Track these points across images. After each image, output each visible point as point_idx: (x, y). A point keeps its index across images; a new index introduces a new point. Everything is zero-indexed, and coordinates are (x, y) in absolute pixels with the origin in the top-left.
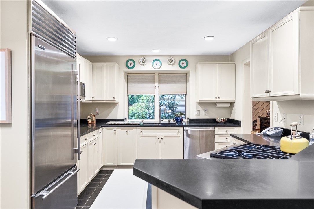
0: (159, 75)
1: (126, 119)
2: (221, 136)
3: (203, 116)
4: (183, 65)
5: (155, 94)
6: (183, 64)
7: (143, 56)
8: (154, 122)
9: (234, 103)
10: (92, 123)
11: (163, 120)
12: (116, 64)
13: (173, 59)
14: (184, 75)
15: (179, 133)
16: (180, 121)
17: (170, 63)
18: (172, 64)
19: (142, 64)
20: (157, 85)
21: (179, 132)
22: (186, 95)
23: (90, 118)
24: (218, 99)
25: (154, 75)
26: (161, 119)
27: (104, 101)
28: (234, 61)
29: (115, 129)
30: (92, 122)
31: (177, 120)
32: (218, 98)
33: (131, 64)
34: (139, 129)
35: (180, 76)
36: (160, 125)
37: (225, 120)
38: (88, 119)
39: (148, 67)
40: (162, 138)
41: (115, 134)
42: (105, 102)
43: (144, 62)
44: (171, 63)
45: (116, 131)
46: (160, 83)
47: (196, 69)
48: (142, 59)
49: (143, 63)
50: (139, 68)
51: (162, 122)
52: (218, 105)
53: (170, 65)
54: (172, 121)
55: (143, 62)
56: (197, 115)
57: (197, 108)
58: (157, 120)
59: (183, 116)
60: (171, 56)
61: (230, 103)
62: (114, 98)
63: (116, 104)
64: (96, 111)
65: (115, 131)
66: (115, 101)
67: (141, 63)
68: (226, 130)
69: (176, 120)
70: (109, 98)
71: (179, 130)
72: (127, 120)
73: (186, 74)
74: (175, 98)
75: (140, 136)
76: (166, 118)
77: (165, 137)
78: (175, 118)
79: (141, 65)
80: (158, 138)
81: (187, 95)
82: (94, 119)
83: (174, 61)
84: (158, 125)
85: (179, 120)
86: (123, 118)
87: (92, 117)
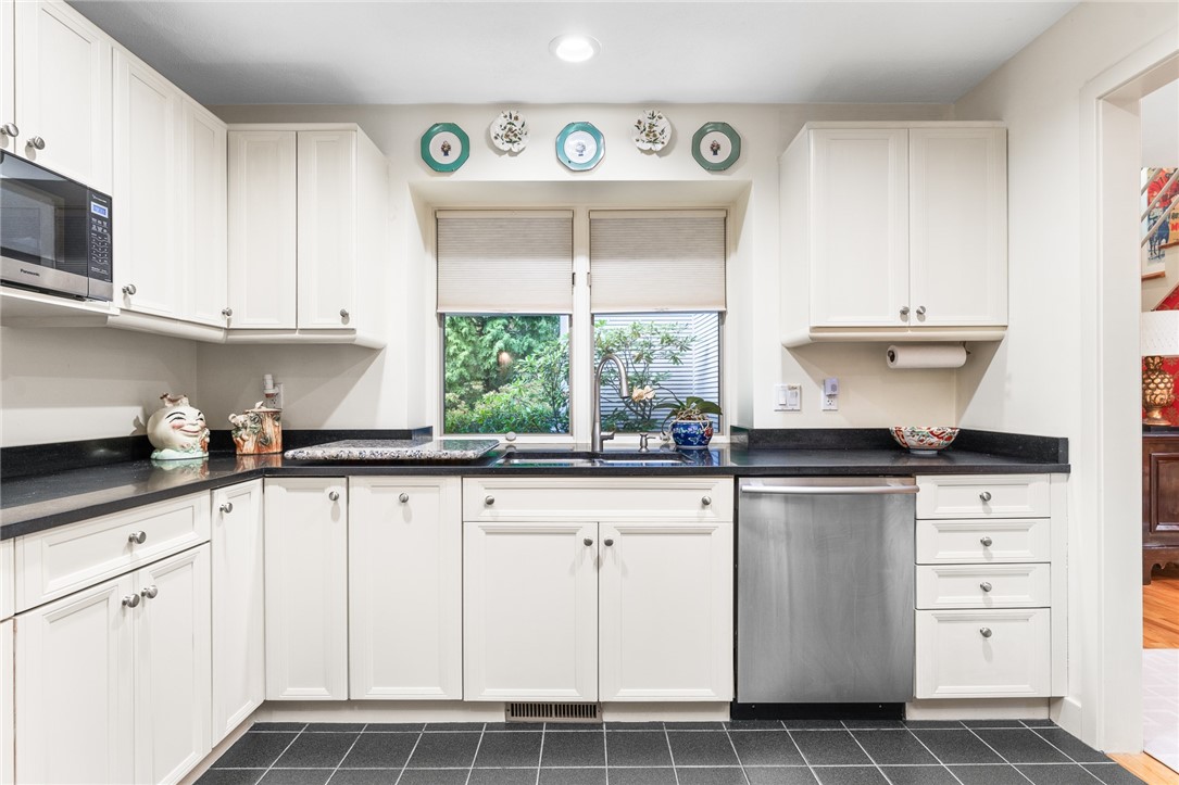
0: (593, 216)
1: (427, 431)
2: (948, 525)
3: (818, 413)
4: (715, 153)
5: (572, 309)
6: (715, 149)
7: (511, 108)
8: (567, 448)
9: (994, 344)
10: (259, 454)
11: (611, 438)
12: (359, 129)
13: (662, 124)
14: (713, 219)
15: (708, 511)
16: (700, 444)
17: (650, 146)
18: (659, 147)
19: (502, 147)
20: (581, 264)
21: (705, 503)
22: (722, 315)
23: (249, 423)
24: (913, 320)
25: (570, 215)
26: (602, 429)
27: (293, 330)
28: (997, 118)
29: (336, 485)
30: (259, 448)
31: (683, 439)
32: (913, 315)
33: (449, 148)
34: (477, 487)
35: (693, 220)
36: (598, 465)
37: (950, 438)
38: (238, 429)
39: (535, 165)
40: (609, 543)
41: (335, 516)
42: (297, 335)
43: (512, 136)
44: (654, 142)
45: (342, 500)
46: (597, 257)
47: (779, 172)
48: (504, 122)
49: (511, 141)
50: (486, 170)
51: (609, 446)
52: (905, 358)
53: (650, 152)
54: (655, 442)
55: (507, 136)
56: (784, 409)
57: (785, 374)
58: (581, 435)
59: (712, 417)
60: (655, 107)
61: (963, 344)
62: (344, 315)
63: (370, 352)
64: (264, 388)
65: (336, 499)
66: (353, 330)
67: (498, 143)
68: (983, 491)
69: (675, 435)
70: (318, 318)
71: (706, 495)
72: (437, 436)
73: (723, 214)
74: (649, 360)
75: (483, 528)
76: (629, 428)
77: (625, 532)
78: (674, 426)
79: (500, 152)
80: (588, 543)
81: (728, 318)
82: (272, 430)
83: (668, 133)
84: (589, 465)
85: (694, 435)
86: (406, 428)
87: (258, 419)
